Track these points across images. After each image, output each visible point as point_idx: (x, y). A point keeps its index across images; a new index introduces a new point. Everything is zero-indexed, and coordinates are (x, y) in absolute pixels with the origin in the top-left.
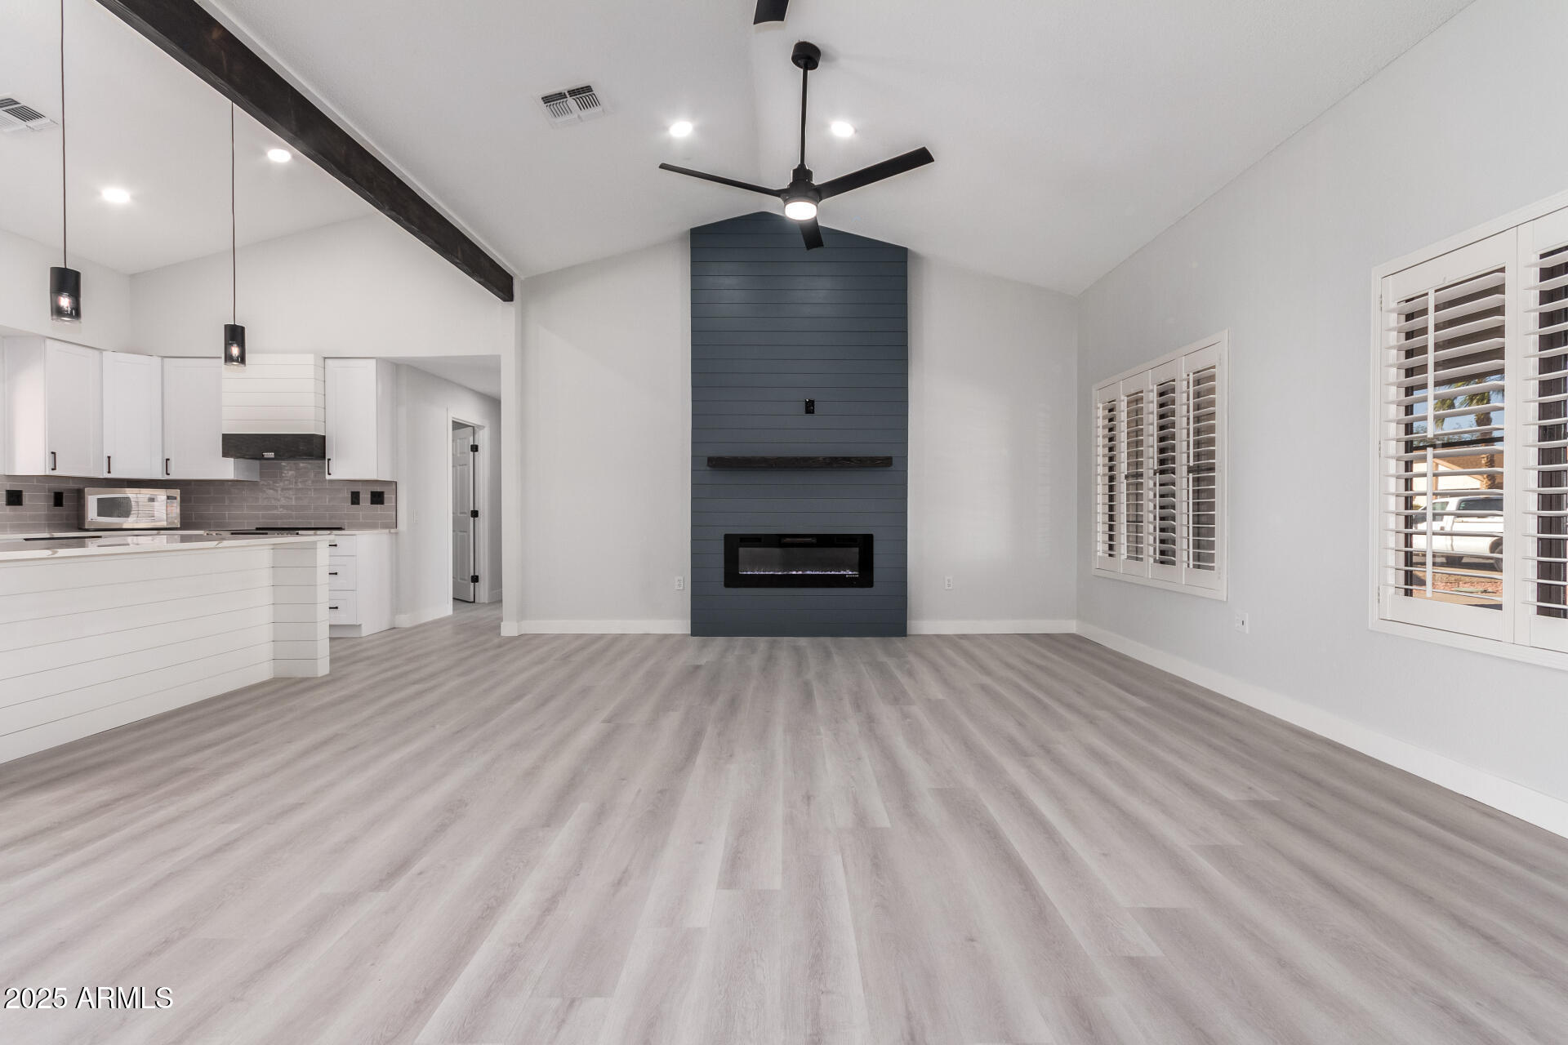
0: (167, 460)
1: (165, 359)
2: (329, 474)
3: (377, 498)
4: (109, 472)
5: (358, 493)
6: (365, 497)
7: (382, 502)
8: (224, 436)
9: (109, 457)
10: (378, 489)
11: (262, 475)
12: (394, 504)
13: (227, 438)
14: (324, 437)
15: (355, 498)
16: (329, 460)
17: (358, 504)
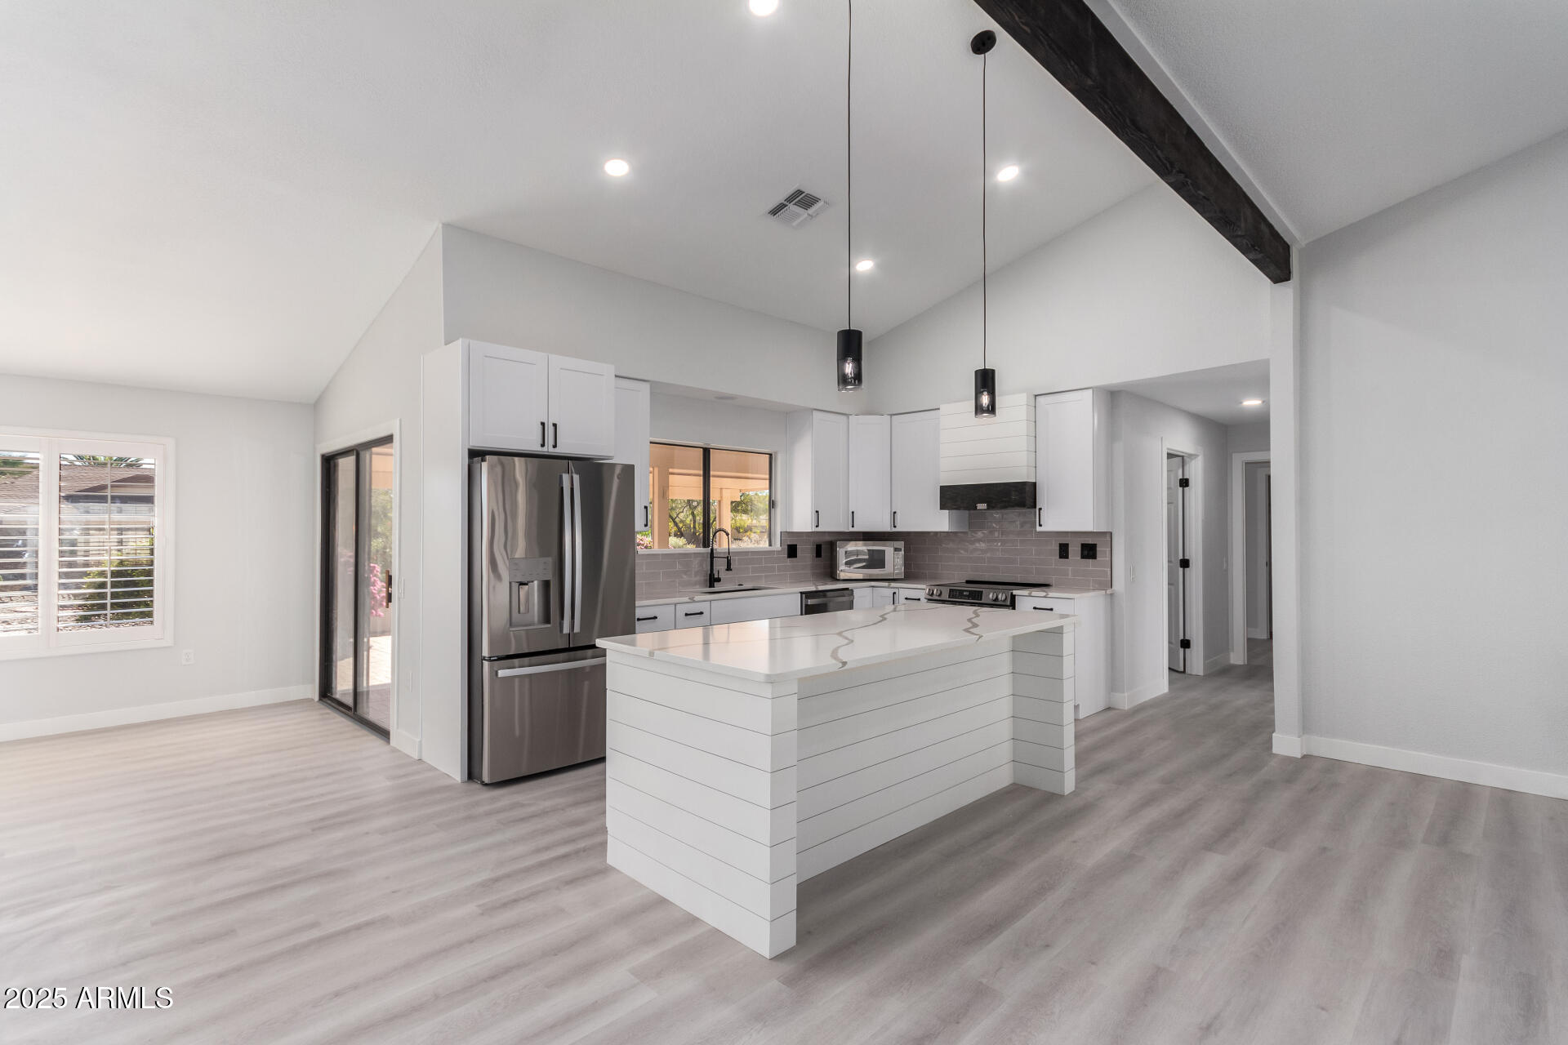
0: (895, 513)
1: (893, 417)
2: (1040, 525)
3: (1089, 551)
4: (853, 526)
5: (1067, 545)
6: (1075, 550)
7: (1094, 556)
8: (942, 488)
9: (853, 513)
10: (1090, 541)
11: (971, 525)
12: (1108, 559)
13: (944, 489)
14: (1034, 484)
15: (1064, 551)
16: (1040, 509)
17: (1067, 557)
